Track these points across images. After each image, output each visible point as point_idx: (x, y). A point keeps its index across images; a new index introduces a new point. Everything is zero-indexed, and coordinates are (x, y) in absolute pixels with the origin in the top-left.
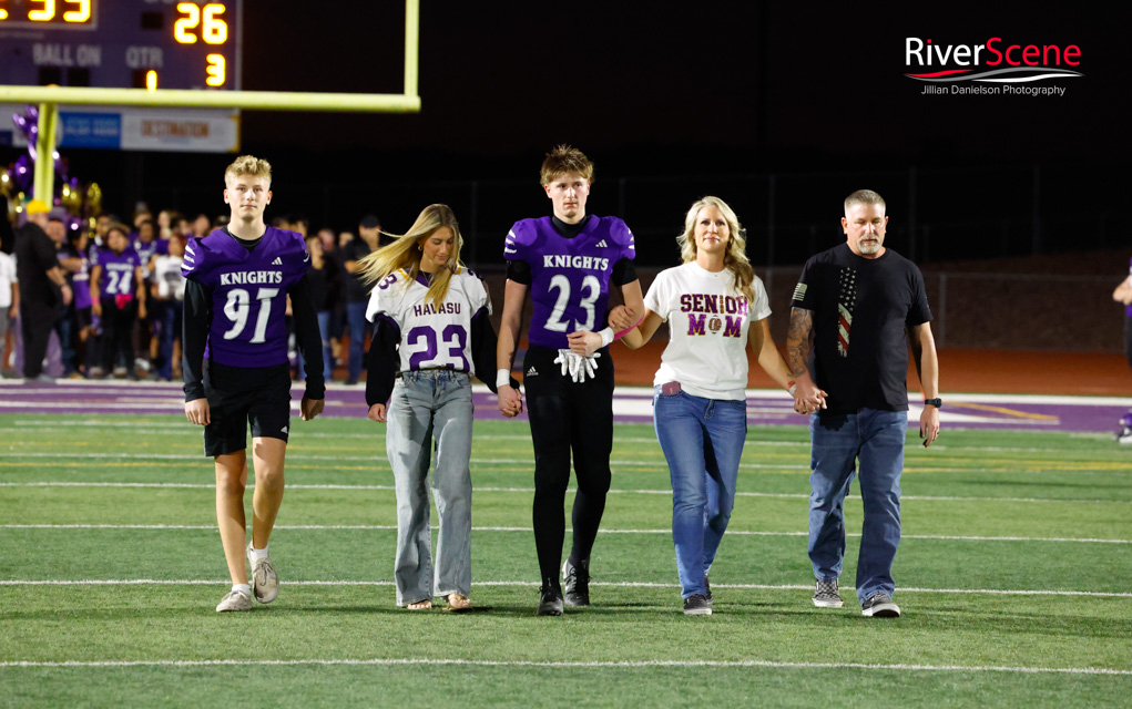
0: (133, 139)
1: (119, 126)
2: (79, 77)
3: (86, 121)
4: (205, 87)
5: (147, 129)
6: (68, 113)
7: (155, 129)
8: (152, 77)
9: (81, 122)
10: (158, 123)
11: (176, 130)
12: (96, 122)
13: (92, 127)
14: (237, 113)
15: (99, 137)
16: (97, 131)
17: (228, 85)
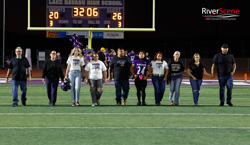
0: (105, 37)
1: (103, 35)
2: (96, 26)
3: (97, 34)
4: (118, 27)
5: (108, 35)
6: (94, 32)
7: (109, 35)
8: (109, 26)
9: (96, 34)
10: (110, 34)
11: (113, 35)
12: (99, 34)
13: (98, 34)
14: (123, 32)
15: (100, 36)
16: (99, 35)
17: (122, 27)
